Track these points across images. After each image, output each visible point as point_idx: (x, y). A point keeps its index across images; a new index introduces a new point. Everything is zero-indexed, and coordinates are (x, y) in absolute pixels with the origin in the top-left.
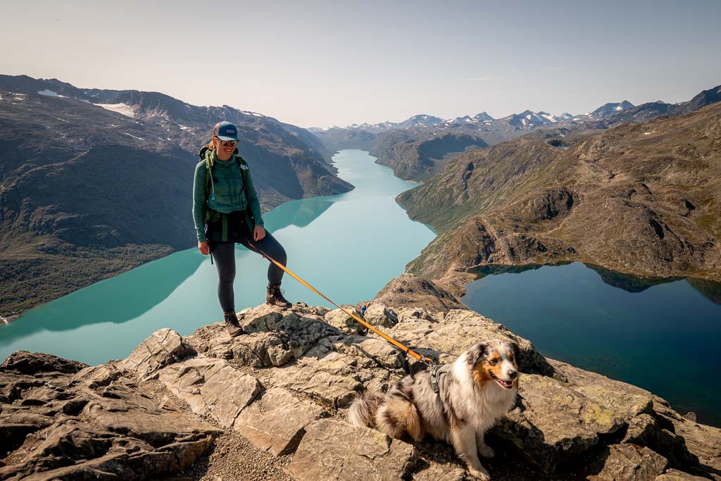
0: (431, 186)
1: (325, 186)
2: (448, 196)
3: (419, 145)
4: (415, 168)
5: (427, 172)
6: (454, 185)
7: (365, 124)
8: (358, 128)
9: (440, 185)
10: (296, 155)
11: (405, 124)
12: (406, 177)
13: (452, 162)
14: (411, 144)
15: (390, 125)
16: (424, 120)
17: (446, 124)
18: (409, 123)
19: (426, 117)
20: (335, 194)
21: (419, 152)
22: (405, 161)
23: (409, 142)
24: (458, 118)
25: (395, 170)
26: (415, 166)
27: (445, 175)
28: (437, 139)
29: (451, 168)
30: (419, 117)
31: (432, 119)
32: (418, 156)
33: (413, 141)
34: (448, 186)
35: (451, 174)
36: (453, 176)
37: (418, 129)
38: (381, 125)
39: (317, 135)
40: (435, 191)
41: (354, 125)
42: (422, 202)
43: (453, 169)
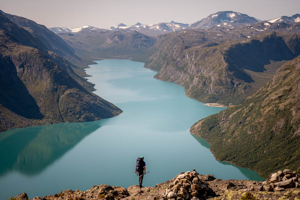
0: (252, 108)
1: (72, 105)
2: (281, 123)
3: (225, 49)
4: (220, 83)
5: (241, 90)
6: (291, 105)
7: (138, 24)
8: (128, 29)
9: (269, 105)
10: (25, 54)
11: (201, 24)
12: (206, 98)
13: (286, 69)
14: (214, 47)
15: (178, 26)
16: (230, 19)
17: (267, 24)
18: (207, 24)
19: (232, 16)
20: (88, 119)
21: (227, 60)
22: (205, 73)
23: (209, 46)
24: (283, 18)
25: (187, 88)
26: (221, 81)
27: (275, 90)
28: (255, 42)
29: (284, 78)
30: (223, 16)
31: (243, 18)
32: (225, 64)
33: (216, 44)
34: (281, 106)
35: (286, 88)
36: (290, 90)
37: (222, 29)
38: (163, 25)
39: (63, 37)
40: (259, 114)
41: (122, 25)
42: (236, 133)
43: (287, 80)
